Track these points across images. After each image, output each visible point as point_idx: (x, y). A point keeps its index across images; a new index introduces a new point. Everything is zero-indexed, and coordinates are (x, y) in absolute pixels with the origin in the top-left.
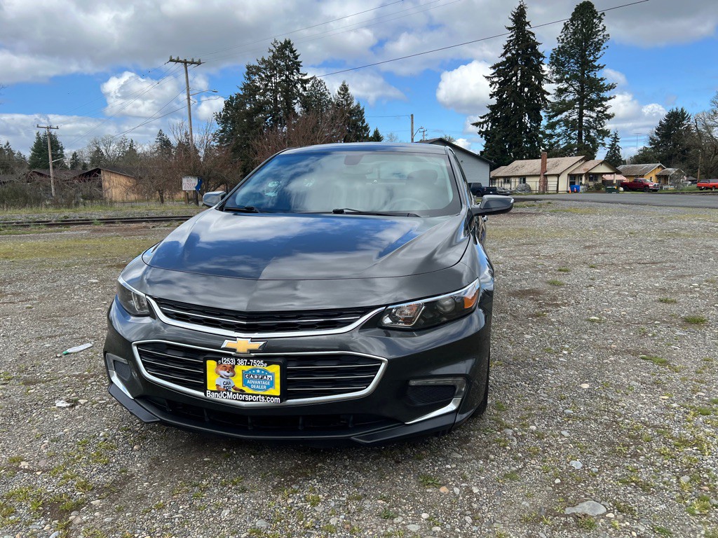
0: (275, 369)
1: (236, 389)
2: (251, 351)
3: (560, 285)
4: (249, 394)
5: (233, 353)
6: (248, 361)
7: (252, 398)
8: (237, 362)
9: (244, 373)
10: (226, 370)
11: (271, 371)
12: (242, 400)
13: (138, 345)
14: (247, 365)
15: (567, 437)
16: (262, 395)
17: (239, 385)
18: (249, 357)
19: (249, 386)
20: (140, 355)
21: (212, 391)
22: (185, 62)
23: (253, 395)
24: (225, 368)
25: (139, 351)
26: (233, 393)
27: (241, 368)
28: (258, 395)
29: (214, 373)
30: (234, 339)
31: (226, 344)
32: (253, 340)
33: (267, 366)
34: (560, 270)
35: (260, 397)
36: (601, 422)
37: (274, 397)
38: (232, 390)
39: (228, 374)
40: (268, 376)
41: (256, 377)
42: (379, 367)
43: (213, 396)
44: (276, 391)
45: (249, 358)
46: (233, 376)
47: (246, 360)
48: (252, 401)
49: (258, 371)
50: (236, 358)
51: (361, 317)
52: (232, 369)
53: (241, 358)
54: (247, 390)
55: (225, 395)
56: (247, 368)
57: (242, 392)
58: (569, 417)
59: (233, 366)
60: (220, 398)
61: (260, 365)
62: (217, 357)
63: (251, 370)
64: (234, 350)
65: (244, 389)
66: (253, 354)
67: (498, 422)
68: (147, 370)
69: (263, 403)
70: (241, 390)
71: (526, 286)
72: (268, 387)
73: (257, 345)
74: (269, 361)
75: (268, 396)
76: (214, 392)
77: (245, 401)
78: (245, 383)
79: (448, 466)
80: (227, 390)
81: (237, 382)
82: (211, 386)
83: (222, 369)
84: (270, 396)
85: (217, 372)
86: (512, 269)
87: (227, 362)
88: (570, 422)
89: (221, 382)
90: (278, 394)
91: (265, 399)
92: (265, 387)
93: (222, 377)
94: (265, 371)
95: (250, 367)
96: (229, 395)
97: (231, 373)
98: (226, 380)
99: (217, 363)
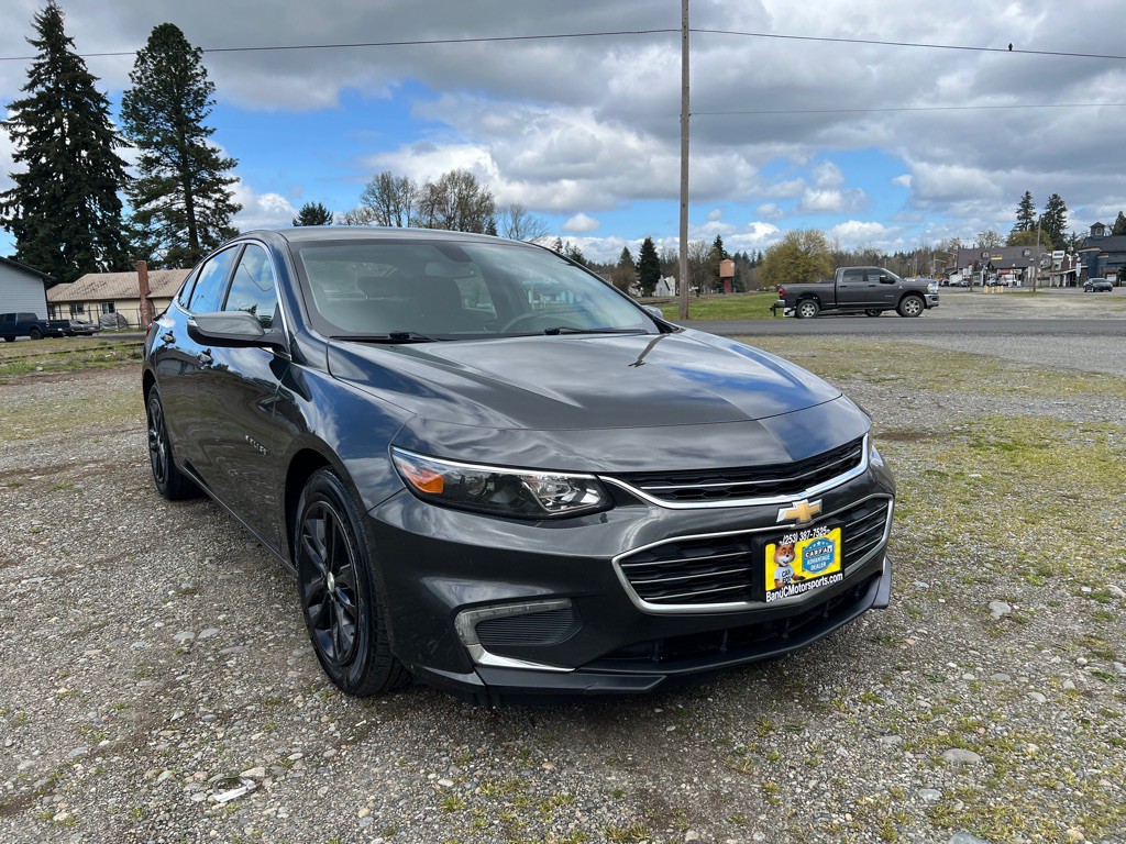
0: (836, 534)
1: (795, 579)
4: (810, 580)
5: (792, 526)
6: (812, 532)
7: (815, 584)
8: (799, 537)
9: (805, 550)
10: (785, 553)
11: (831, 539)
12: (804, 591)
13: (621, 561)
14: (810, 537)
16: (825, 576)
17: (799, 571)
18: (812, 526)
19: (809, 569)
20: (627, 575)
21: (772, 591)
23: (815, 579)
24: (785, 551)
25: (624, 569)
27: (803, 544)
28: (820, 578)
30: (790, 504)
31: (783, 514)
32: (811, 499)
33: (830, 531)
35: (823, 579)
37: (836, 573)
38: (792, 581)
39: (786, 559)
40: (829, 547)
41: (816, 552)
43: (771, 598)
44: (835, 566)
45: (811, 528)
46: (793, 560)
47: (809, 531)
48: (816, 587)
49: (819, 543)
50: (797, 530)
51: (862, 448)
52: (791, 551)
53: (803, 530)
54: (808, 575)
55: (787, 591)
56: (807, 543)
57: (803, 580)
59: (793, 545)
60: (782, 599)
61: (821, 534)
62: (776, 537)
63: (811, 545)
64: (794, 521)
65: (804, 575)
68: (642, 598)
69: (826, 585)
70: (802, 578)
72: (828, 562)
73: (815, 506)
74: (831, 523)
75: (829, 575)
78: (806, 567)
80: (787, 584)
81: (797, 568)
83: (781, 554)
84: (832, 574)
85: (776, 561)
87: (787, 541)
89: (779, 573)
90: (839, 568)
91: (828, 580)
92: (825, 564)
93: (781, 566)
94: (826, 540)
95: (811, 540)
96: (792, 590)
97: (791, 556)
98: (784, 569)
99: (778, 546)
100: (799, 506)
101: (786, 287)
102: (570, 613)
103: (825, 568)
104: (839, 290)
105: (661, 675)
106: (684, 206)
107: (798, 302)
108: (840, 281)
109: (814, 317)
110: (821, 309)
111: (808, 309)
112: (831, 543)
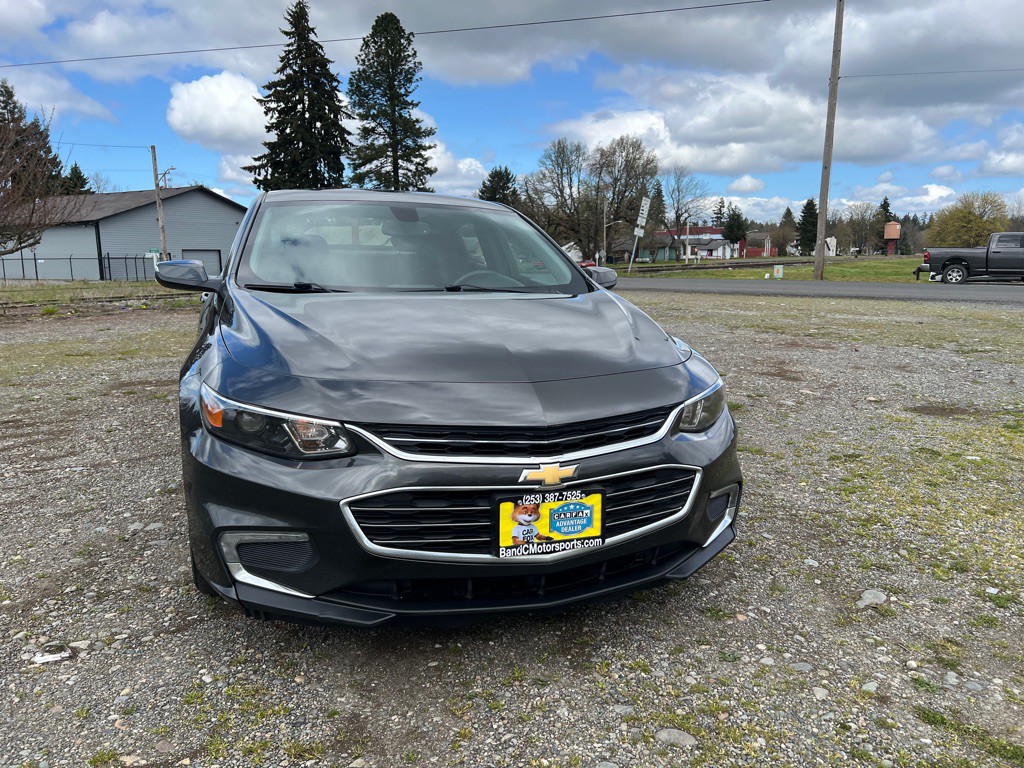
0: (595, 501)
1: (539, 538)
2: (563, 480)
4: (559, 542)
5: (538, 487)
6: (561, 495)
7: (565, 546)
8: (544, 498)
9: (552, 513)
10: (526, 513)
11: (589, 504)
12: (551, 552)
13: (350, 504)
14: (558, 500)
16: (577, 540)
17: (545, 531)
18: (561, 489)
19: (558, 530)
20: (356, 518)
21: (507, 548)
23: (565, 541)
24: (526, 510)
25: (353, 512)
26: (538, 544)
27: (549, 505)
28: (573, 540)
29: (509, 521)
30: (537, 466)
32: (563, 464)
33: (586, 497)
35: (575, 542)
37: (594, 538)
38: (536, 540)
39: (529, 518)
40: (585, 512)
41: (568, 515)
42: (693, 480)
43: (505, 555)
44: (595, 530)
45: (560, 491)
46: (537, 520)
47: (557, 494)
48: (565, 549)
49: (572, 507)
50: (543, 493)
51: (666, 419)
52: (534, 511)
53: (549, 492)
54: (556, 536)
55: (526, 549)
56: (556, 505)
57: (549, 540)
59: (538, 506)
60: (520, 556)
61: (574, 498)
62: (515, 497)
63: (562, 507)
64: (539, 482)
65: (551, 535)
66: (566, 484)
68: (371, 540)
69: (579, 548)
72: (585, 527)
73: (569, 471)
74: (586, 489)
75: (585, 539)
76: (511, 548)
77: (555, 551)
78: (553, 527)
80: (528, 543)
81: (542, 527)
82: (505, 540)
83: (521, 513)
84: (589, 539)
85: (514, 519)
87: (529, 501)
89: (519, 531)
90: (598, 533)
91: (582, 544)
92: (580, 527)
93: (521, 524)
94: (581, 505)
95: (561, 503)
96: (533, 549)
97: (534, 517)
98: (526, 528)
99: (516, 505)
100: (550, 469)
101: (932, 251)
102: (308, 545)
103: (579, 532)
104: (991, 256)
105: (391, 613)
106: (826, 168)
107: (944, 266)
108: (994, 247)
109: (960, 283)
110: (969, 275)
111: (955, 274)
112: (588, 508)
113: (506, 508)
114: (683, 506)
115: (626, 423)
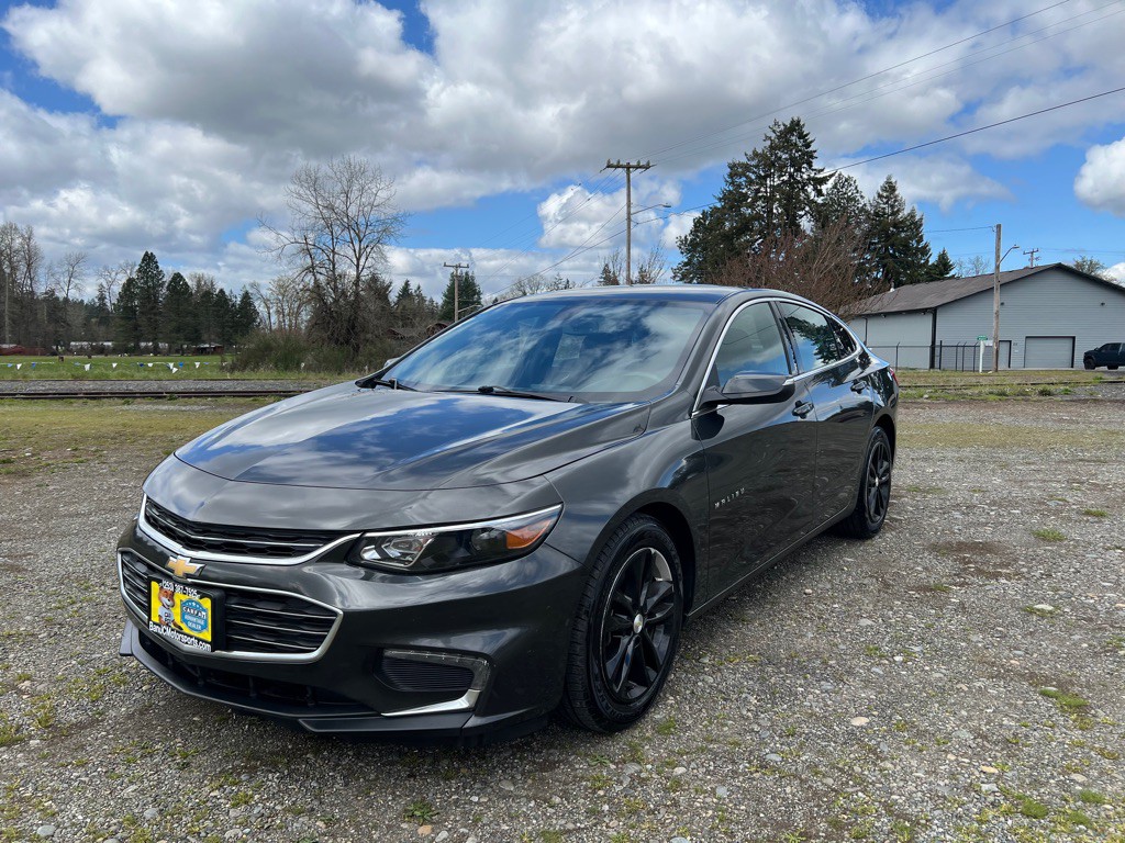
0: (207, 603)
1: (175, 624)
2: (188, 576)
3: (1056, 538)
4: (185, 634)
5: (173, 575)
6: (185, 589)
7: (188, 640)
8: (175, 588)
9: (183, 604)
10: (166, 596)
11: (204, 606)
13: (122, 553)
14: (184, 593)
15: (719, 799)
16: (196, 638)
17: (178, 620)
18: (185, 583)
19: (186, 621)
20: (123, 566)
21: (154, 623)
22: (628, 167)
23: (188, 636)
24: (166, 594)
25: (122, 561)
26: (171, 629)
27: (179, 597)
28: (192, 637)
29: (157, 600)
30: (176, 556)
31: (171, 562)
32: (193, 560)
33: (201, 598)
34: (1088, 513)
35: (194, 639)
36: (811, 787)
37: (206, 642)
38: (172, 625)
39: (169, 603)
40: (202, 613)
41: (192, 611)
42: (333, 621)
44: (207, 636)
45: (185, 585)
46: (173, 606)
47: (183, 587)
48: (187, 643)
49: (194, 604)
50: (175, 582)
51: (325, 544)
52: (171, 596)
53: (178, 583)
54: (184, 627)
55: (165, 630)
56: (185, 598)
57: (180, 630)
58: (764, 765)
59: (172, 593)
60: (161, 633)
61: (193, 595)
62: (160, 578)
63: (188, 601)
64: (172, 571)
65: (181, 625)
66: (190, 580)
67: (634, 749)
68: (125, 586)
69: (195, 648)
70: (179, 627)
71: (986, 534)
72: (202, 628)
73: (193, 568)
74: (201, 591)
75: (200, 640)
76: (157, 624)
77: (180, 642)
78: (182, 618)
79: (475, 799)
80: (167, 625)
81: (176, 615)
82: (154, 616)
83: (163, 595)
84: (203, 641)
85: (160, 599)
86: (994, 503)
87: (167, 586)
88: (757, 775)
89: (163, 612)
90: (210, 639)
91: (198, 644)
92: (199, 627)
93: (163, 605)
94: (199, 605)
96: (168, 632)
97: (171, 602)
98: (168, 611)
99: (160, 586)
100: (184, 560)
103: (200, 631)
112: (204, 610)
113: (154, 585)
114: (318, 647)
115: (270, 537)
